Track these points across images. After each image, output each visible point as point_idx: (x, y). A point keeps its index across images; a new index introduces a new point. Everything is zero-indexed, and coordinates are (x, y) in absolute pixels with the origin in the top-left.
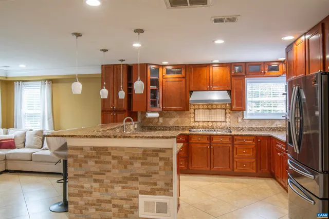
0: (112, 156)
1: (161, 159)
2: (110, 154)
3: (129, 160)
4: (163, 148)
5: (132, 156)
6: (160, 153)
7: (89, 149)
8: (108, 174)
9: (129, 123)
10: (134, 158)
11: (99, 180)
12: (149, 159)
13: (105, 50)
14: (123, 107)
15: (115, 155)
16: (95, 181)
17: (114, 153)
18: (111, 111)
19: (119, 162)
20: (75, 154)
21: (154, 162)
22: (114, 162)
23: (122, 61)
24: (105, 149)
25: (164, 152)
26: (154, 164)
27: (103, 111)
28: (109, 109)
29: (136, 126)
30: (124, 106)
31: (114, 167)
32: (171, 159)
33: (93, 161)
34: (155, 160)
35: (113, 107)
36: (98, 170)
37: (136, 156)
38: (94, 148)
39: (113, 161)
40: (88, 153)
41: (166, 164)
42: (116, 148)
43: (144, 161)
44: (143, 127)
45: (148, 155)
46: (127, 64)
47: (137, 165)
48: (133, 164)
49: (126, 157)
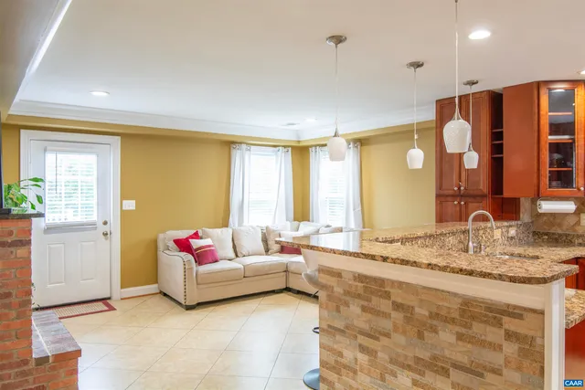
0: (394, 303)
1: (509, 335)
2: (387, 295)
3: (429, 321)
4: (515, 307)
5: (435, 310)
6: (505, 319)
7: (351, 276)
8: (384, 341)
9: (482, 224)
10: (439, 317)
11: (368, 348)
12: (477, 328)
13: (418, 65)
14: (481, 188)
15: (399, 300)
16: (363, 349)
17: (398, 296)
18: (454, 196)
19: (408, 320)
20: (329, 283)
21: (490, 338)
22: (397, 316)
23: (473, 83)
24: (381, 282)
25: (520, 317)
26: (490, 343)
27: (438, 196)
28: (451, 192)
29: (512, 232)
30: (483, 184)
31: (396, 328)
32: (539, 341)
33: (358, 306)
34: (494, 334)
35: (459, 189)
36: (365, 327)
37: (443, 313)
38: (361, 278)
39: (394, 314)
40: (350, 286)
41: (524, 353)
42: (401, 284)
43: (463, 330)
44: (535, 233)
45: (473, 318)
46: (489, 91)
47: (446, 336)
48: (436, 332)
49: (422, 312)
